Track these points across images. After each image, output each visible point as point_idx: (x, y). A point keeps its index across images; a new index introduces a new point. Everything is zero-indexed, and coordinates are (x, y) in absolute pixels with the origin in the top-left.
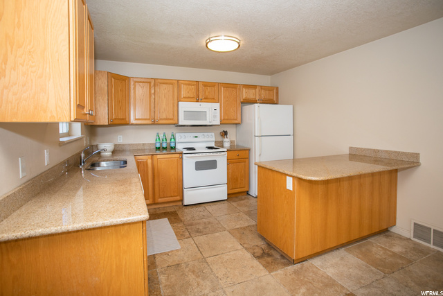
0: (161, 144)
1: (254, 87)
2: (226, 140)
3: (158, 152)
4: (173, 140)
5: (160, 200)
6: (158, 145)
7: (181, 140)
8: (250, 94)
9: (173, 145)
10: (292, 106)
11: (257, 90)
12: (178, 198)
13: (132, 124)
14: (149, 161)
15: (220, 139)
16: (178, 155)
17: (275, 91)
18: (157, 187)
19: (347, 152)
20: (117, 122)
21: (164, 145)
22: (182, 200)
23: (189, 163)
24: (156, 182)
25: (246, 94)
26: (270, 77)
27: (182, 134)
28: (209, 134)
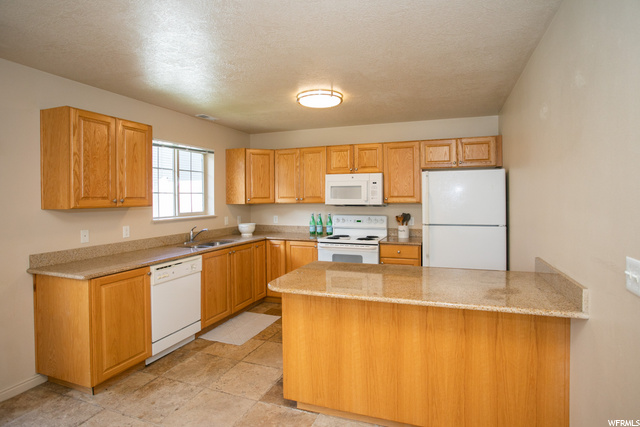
0: (316, 228)
2: (403, 227)
4: (329, 224)
6: (313, 230)
8: (439, 154)
9: (329, 231)
10: (504, 171)
11: (454, 145)
14: (282, 246)
15: (395, 225)
16: (313, 244)
17: (493, 144)
20: (257, 201)
21: (319, 230)
23: (325, 254)
25: (430, 155)
26: (497, 117)
27: (340, 217)
28: (378, 218)
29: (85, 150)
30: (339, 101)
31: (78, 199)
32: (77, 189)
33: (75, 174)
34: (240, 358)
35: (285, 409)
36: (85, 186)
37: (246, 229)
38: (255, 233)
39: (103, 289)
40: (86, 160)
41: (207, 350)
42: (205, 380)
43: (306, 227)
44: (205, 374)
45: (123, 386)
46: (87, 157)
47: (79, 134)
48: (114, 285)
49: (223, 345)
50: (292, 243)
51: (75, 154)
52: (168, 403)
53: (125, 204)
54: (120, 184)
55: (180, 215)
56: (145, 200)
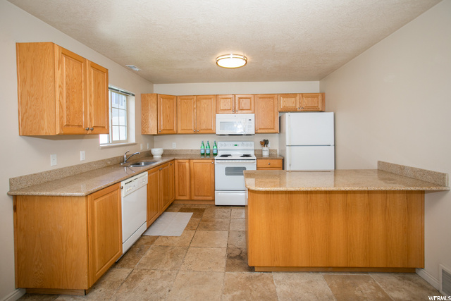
0: (205, 151)
1: (295, 95)
2: (265, 148)
3: (203, 157)
4: (215, 147)
5: (196, 198)
6: (203, 152)
7: (223, 148)
8: (290, 103)
9: (215, 152)
10: (333, 113)
11: (298, 98)
12: (211, 198)
13: (179, 134)
14: (187, 164)
15: (259, 147)
16: (211, 161)
17: (320, 98)
18: (193, 186)
19: (375, 167)
20: (165, 132)
21: (208, 152)
22: (214, 200)
23: (220, 168)
24: (193, 182)
25: (284, 103)
26: (319, 82)
27: (223, 143)
28: (249, 143)
29: (67, 84)
30: (244, 62)
31: (62, 127)
32: (61, 118)
33: (60, 103)
34: (188, 244)
35: (247, 274)
36: (67, 115)
37: (157, 152)
38: (162, 155)
39: (96, 202)
40: (67, 93)
41: (157, 243)
42: (173, 265)
43: (198, 150)
44: (170, 260)
45: (107, 283)
46: (68, 89)
47: (62, 68)
48: (101, 199)
49: (167, 237)
50: (194, 161)
51: (60, 86)
52: (158, 287)
53: (94, 132)
54: (90, 114)
55: (113, 142)
56: (105, 129)
